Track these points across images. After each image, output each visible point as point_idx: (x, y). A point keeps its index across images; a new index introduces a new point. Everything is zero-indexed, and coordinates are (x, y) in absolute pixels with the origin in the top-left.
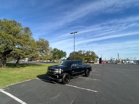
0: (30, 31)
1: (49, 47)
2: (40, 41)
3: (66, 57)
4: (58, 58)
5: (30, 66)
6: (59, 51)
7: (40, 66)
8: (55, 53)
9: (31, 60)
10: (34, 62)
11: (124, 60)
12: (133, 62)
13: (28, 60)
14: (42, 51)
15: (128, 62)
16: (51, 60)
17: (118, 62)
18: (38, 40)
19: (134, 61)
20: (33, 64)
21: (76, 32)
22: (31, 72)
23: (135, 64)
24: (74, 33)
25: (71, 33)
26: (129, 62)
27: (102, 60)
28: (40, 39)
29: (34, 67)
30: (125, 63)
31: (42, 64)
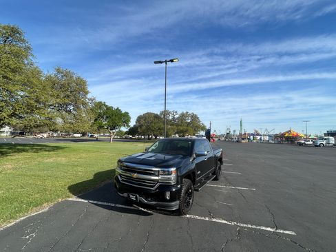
0: (24, 41)
1: (89, 96)
2: (60, 76)
3: (128, 126)
4: (107, 128)
5: (24, 151)
6: (109, 108)
7: (60, 151)
8: (100, 116)
9: (22, 134)
10: (31, 137)
11: (252, 134)
12: (267, 138)
13: (12, 133)
14: (62, 107)
15: (259, 137)
16: (84, 134)
17: (243, 139)
18: (52, 73)
19: (269, 136)
20: (34, 145)
21: (172, 61)
22: (38, 173)
23: (273, 142)
24: (166, 62)
25: (156, 63)
26: (260, 139)
27: (211, 133)
28: (58, 71)
29: (40, 153)
30: (255, 141)
31: (61, 144)
